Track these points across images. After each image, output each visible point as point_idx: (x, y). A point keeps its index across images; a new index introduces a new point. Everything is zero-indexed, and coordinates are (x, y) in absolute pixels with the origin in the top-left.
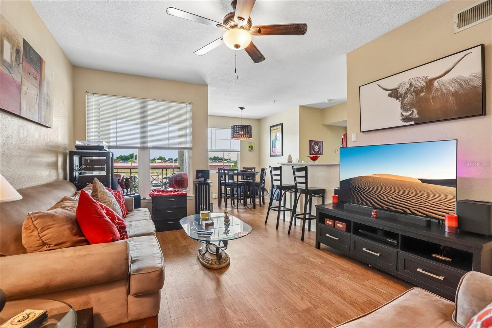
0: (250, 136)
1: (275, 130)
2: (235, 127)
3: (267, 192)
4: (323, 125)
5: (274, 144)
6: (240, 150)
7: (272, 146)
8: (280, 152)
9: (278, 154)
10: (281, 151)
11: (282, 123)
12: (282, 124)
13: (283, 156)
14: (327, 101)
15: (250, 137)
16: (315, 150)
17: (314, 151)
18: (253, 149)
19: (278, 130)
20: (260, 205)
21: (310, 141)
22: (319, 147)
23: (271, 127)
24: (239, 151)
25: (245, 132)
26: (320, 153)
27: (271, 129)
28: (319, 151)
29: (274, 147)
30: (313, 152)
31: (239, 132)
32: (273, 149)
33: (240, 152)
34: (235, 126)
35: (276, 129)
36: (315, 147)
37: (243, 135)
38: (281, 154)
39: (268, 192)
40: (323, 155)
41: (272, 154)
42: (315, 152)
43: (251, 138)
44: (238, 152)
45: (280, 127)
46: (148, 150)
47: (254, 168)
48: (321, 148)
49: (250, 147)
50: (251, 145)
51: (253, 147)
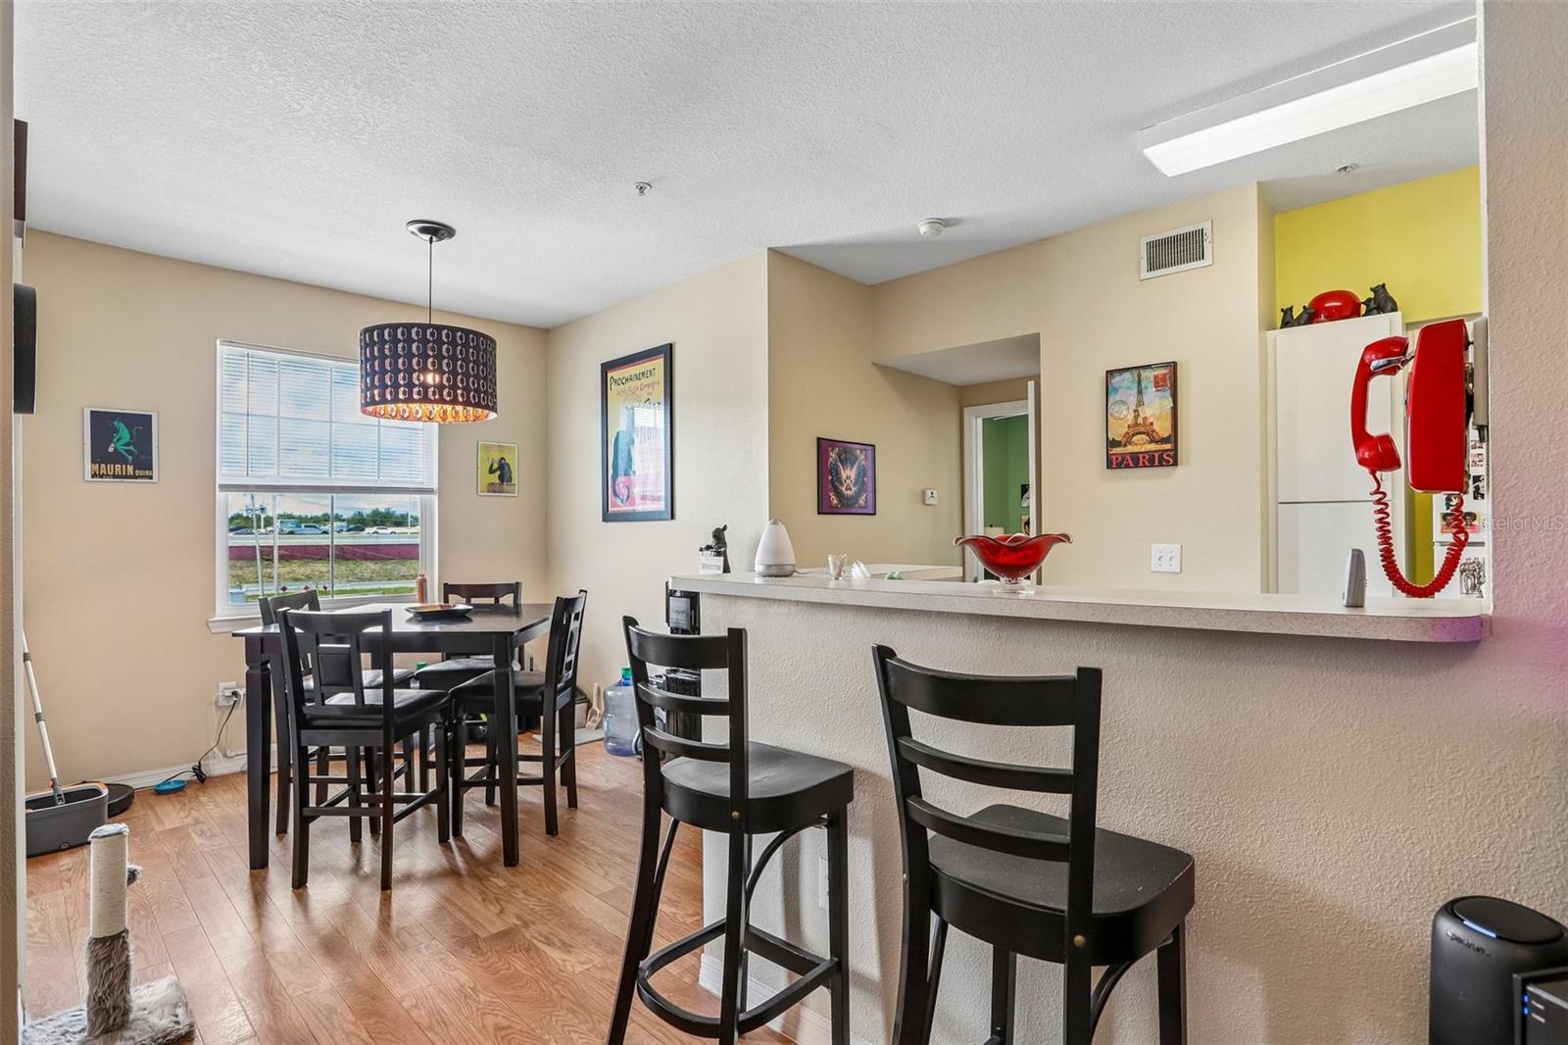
0: (482, 395)
1: (631, 384)
2: (381, 335)
3: (585, 705)
4: (874, 364)
5: (622, 455)
6: (435, 486)
7: (614, 467)
8: (657, 499)
9: (650, 507)
10: (663, 494)
11: (671, 345)
12: (668, 352)
13: (672, 518)
14: (923, 229)
15: (486, 407)
16: (843, 489)
17: (838, 494)
18: (510, 480)
19: (644, 381)
20: (552, 828)
21: (819, 439)
22: (858, 475)
23: (607, 367)
24: (430, 491)
25: (454, 373)
26: (866, 507)
27: (609, 375)
28: (858, 494)
29: (621, 471)
30: (835, 501)
31: (410, 371)
32: (621, 479)
33: (435, 498)
34: (381, 328)
35: (637, 377)
36: (844, 476)
37: (440, 387)
38: (661, 506)
39: (590, 706)
40: (874, 514)
41: (610, 509)
42: (840, 502)
43: (493, 415)
44: (426, 497)
45: (658, 364)
47: (514, 589)
48: (868, 479)
49: (491, 471)
50: (497, 459)
51: (512, 469)
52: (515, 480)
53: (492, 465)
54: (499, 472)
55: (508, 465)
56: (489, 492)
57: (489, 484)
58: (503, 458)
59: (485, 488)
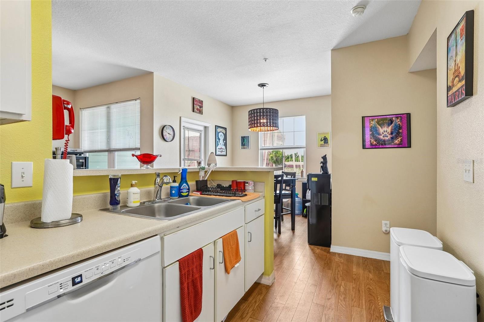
4: (410, 73)
6: (305, 146)
16: (382, 136)
17: (378, 139)
18: (327, 143)
21: (363, 117)
22: (393, 129)
28: (394, 138)
30: (375, 143)
36: (382, 131)
42: (378, 143)
44: (301, 149)
46: (113, 152)
48: (403, 131)
49: (321, 140)
50: (323, 137)
51: (328, 139)
52: (329, 143)
53: (321, 139)
54: (324, 141)
55: (327, 138)
56: (320, 147)
57: (321, 144)
58: (325, 136)
59: (319, 146)
